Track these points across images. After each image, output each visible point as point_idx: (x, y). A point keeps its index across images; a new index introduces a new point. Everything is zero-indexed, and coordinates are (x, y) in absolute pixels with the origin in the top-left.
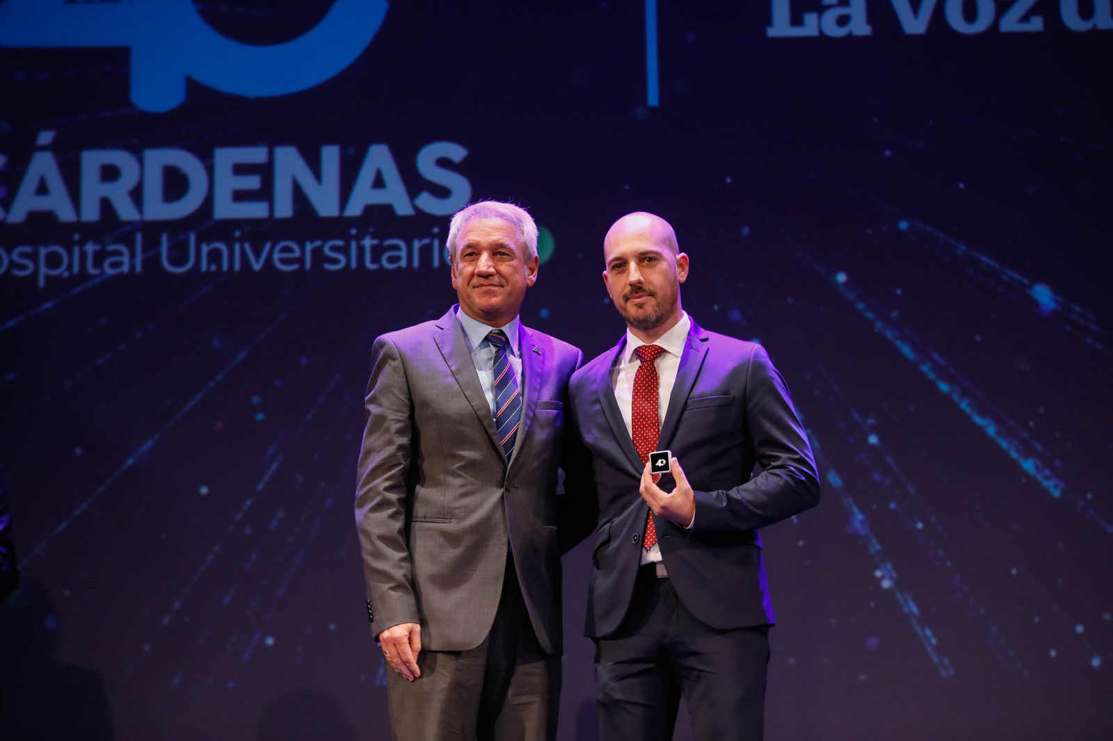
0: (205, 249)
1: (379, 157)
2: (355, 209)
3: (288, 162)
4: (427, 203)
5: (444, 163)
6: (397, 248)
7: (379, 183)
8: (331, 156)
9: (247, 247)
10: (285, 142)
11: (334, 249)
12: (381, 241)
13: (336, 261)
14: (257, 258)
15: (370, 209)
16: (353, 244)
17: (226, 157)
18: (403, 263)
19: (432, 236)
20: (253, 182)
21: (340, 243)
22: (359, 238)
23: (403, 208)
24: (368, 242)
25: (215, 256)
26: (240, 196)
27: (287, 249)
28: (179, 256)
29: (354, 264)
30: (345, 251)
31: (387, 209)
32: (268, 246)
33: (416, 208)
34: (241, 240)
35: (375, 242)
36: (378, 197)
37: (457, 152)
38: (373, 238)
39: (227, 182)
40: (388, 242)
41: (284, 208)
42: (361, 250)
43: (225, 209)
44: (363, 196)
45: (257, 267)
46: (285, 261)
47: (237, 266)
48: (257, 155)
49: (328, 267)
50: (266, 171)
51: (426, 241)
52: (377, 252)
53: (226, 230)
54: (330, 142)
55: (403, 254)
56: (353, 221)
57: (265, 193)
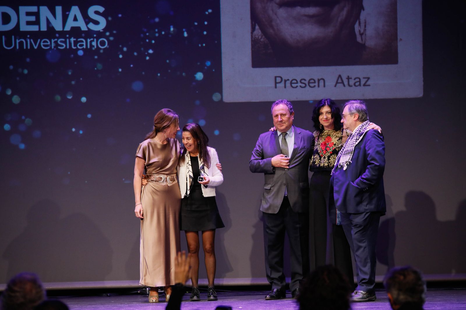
0: (18, 41)
1: (75, 10)
2: (68, 28)
3: (45, 11)
4: (92, 26)
5: (97, 13)
6: (82, 42)
7: (75, 19)
8: (59, 10)
9: (32, 40)
10: (43, 5)
11: (61, 42)
12: (77, 39)
13: (62, 46)
14: (36, 45)
15: (73, 28)
16: (68, 40)
17: (23, 10)
18: (84, 47)
19: (94, 38)
20: (33, 18)
21: (63, 40)
22: (69, 38)
23: (84, 28)
24: (72, 40)
25: (21, 43)
26: (29, 23)
27: (44, 42)
28: (9, 44)
29: (68, 47)
30: (65, 42)
31: (79, 28)
32: (39, 40)
33: (88, 28)
34: (30, 38)
35: (75, 39)
36: (75, 24)
37: (101, 9)
38: (74, 38)
39: (24, 19)
40: (79, 40)
41: (44, 28)
42: (70, 42)
43: (24, 28)
44: (70, 24)
45: (36, 48)
46: (45, 46)
47: (29, 47)
48: (34, 9)
49: (59, 47)
50: (37, 15)
51: (92, 39)
52: (76, 43)
53: (24, 35)
54: (58, 5)
55: (84, 43)
56: (67, 32)
57: (37, 22)
